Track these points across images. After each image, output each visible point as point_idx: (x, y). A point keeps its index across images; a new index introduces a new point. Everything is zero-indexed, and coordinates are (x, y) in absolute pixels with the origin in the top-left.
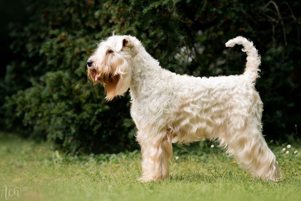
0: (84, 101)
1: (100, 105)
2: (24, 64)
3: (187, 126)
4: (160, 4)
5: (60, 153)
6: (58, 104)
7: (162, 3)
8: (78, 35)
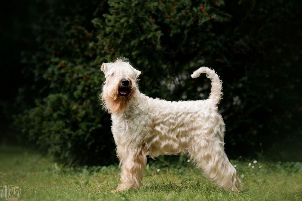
0: (80, 120)
1: (94, 124)
2: (33, 87)
3: (157, 142)
4: (145, 38)
5: (58, 165)
6: (57, 122)
7: (147, 36)
8: (77, 63)
